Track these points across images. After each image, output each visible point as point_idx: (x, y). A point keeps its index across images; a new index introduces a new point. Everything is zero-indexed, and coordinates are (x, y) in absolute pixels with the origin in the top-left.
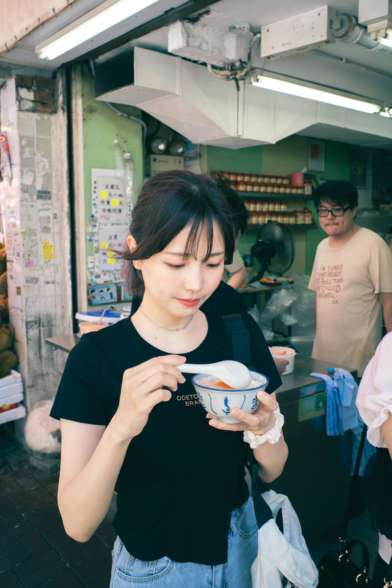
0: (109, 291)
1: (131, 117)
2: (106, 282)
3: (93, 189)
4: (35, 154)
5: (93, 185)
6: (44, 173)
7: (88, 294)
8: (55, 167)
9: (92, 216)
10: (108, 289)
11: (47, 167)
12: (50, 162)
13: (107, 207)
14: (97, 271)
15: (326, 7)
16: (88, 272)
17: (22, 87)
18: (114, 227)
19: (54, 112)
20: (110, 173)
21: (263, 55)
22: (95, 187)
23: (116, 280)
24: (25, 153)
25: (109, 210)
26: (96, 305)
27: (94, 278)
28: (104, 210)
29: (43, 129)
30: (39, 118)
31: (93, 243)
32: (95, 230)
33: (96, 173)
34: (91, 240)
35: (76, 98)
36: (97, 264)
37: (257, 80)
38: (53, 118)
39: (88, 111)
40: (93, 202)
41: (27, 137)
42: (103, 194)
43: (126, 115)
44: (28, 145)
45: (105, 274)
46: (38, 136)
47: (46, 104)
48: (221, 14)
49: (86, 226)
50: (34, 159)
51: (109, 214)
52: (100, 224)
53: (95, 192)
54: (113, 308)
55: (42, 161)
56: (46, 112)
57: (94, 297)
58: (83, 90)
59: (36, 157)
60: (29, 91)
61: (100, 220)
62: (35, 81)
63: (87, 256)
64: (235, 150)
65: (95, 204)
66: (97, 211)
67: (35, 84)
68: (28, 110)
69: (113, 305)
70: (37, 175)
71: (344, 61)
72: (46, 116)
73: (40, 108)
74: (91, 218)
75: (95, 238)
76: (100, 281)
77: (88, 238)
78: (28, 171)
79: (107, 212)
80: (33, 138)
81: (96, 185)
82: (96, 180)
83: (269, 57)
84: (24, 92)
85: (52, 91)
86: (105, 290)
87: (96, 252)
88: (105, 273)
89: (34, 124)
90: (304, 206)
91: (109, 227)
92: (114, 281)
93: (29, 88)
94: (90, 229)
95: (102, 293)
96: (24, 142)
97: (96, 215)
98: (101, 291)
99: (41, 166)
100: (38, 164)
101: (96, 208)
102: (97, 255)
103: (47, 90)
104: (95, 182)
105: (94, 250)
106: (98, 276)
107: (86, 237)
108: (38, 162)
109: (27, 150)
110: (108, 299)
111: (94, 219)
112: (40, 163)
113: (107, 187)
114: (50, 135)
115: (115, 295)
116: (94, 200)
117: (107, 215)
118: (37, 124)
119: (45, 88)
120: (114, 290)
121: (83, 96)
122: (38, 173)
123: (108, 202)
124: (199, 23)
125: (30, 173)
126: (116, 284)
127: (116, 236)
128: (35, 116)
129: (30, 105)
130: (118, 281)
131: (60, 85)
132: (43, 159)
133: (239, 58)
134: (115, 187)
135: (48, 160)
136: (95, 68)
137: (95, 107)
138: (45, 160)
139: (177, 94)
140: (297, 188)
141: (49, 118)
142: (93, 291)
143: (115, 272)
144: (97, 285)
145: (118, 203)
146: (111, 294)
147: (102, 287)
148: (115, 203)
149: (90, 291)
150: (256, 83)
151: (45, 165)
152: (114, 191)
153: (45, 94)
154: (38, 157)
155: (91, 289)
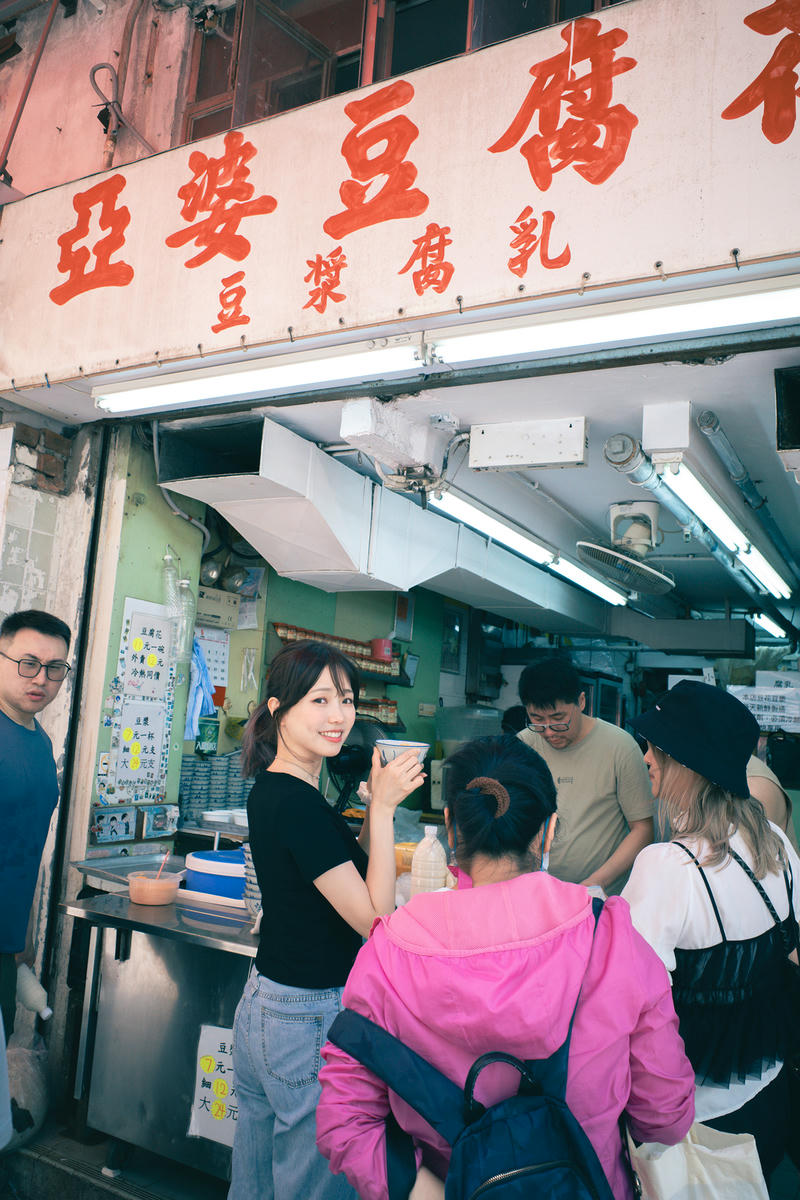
0: (125, 821)
1: (193, 521)
2: (121, 802)
3: (123, 634)
4: (27, 561)
5: (125, 626)
6: (34, 595)
7: (92, 823)
8: (52, 588)
9: (116, 681)
10: (124, 816)
11: (41, 586)
12: (47, 577)
13: (139, 667)
14: (111, 781)
15: (583, 418)
16: (97, 782)
17: (23, 444)
18: (147, 703)
19: (65, 492)
20: (154, 609)
21: (472, 464)
22: (127, 631)
23: (136, 799)
24: (11, 556)
25: (142, 673)
26: (102, 844)
27: (104, 793)
28: (135, 672)
29: (45, 519)
30: (41, 500)
31: (111, 729)
32: (118, 706)
33: (132, 605)
34: (108, 724)
35: (113, 476)
36: (112, 767)
37: (441, 498)
38: (62, 502)
39: (133, 501)
40: (121, 656)
41: (18, 529)
42: (137, 644)
43: (187, 517)
44: (16, 543)
45: (122, 788)
46: (35, 530)
47: (53, 477)
48: (435, 399)
49: (105, 698)
50: (23, 569)
51: (142, 680)
52: (126, 695)
53: (125, 638)
54: (125, 850)
55: (34, 575)
56: (50, 492)
57: (100, 829)
58: (130, 465)
59: (27, 565)
60: (31, 452)
61: (128, 689)
62: (42, 437)
63: (100, 752)
64: (331, 593)
65: (122, 660)
66: (125, 674)
67: (43, 443)
68: (26, 484)
69: (126, 847)
70: (23, 597)
71: (536, 486)
72: (52, 499)
73: (43, 483)
74: (114, 685)
75: (115, 720)
76: (112, 799)
77: (105, 718)
78: (10, 588)
79: (138, 674)
80: (28, 532)
81: (129, 628)
82: (129, 618)
83: (478, 469)
84: (23, 453)
85: (65, 459)
86: (119, 817)
87: (114, 745)
88: (122, 784)
89: (32, 507)
90: (384, 694)
91: (139, 702)
92: (133, 801)
93: (32, 448)
94: (109, 704)
95: (113, 823)
96: (12, 537)
97: (121, 679)
98: (114, 819)
99: (31, 582)
100: (27, 579)
101: (124, 667)
102: (114, 751)
103: (59, 456)
104: (128, 622)
105: (112, 741)
106: (111, 791)
107: (102, 717)
108: (28, 574)
109: (15, 551)
110: (122, 836)
111: (119, 685)
112: (31, 577)
113: (144, 631)
114: (52, 531)
115: (132, 828)
116: (123, 652)
117: (138, 681)
118: (36, 509)
119: (57, 451)
120: (132, 818)
121: (129, 475)
122: (26, 593)
123: (143, 658)
124: (391, 405)
125: (13, 593)
126: (137, 807)
127: (146, 719)
128: (37, 495)
129: (28, 475)
130: (139, 801)
131: (86, 451)
132: (37, 571)
133: (425, 463)
134: (155, 633)
135: (44, 573)
136: (159, 436)
137: (143, 495)
138: (39, 573)
139: (307, 497)
140: (384, 663)
141: (56, 503)
142: (101, 818)
143: (137, 784)
144: (107, 806)
145: (156, 662)
146: (127, 825)
147: (116, 812)
148: (152, 660)
149: (96, 817)
150: (437, 501)
151: (37, 580)
152: (154, 641)
153: (54, 460)
154: (30, 567)
155: (98, 814)
